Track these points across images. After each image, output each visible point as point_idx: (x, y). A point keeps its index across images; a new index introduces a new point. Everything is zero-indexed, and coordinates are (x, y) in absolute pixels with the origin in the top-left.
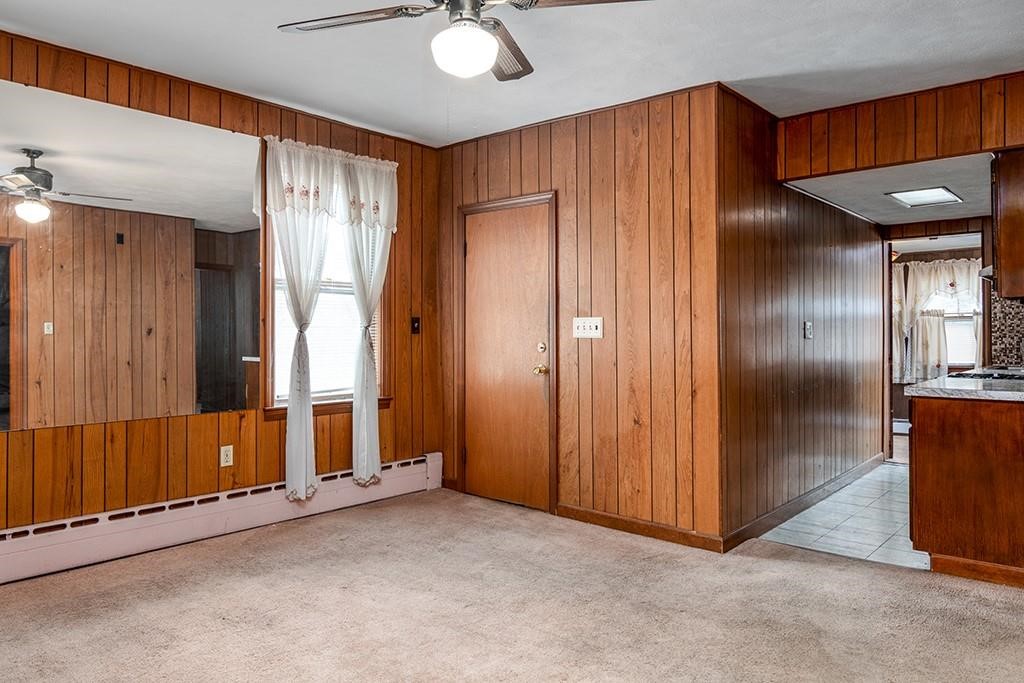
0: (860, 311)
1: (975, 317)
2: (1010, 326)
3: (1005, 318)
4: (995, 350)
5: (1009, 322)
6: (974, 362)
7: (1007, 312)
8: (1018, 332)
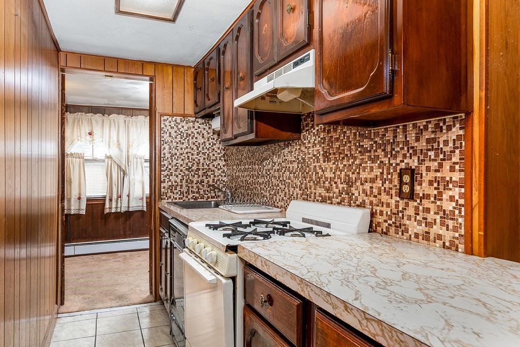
0: (43, 153)
1: (106, 160)
2: (176, 165)
3: (172, 159)
4: (164, 188)
5: (175, 162)
6: (106, 194)
7: (173, 152)
8: (181, 171)
